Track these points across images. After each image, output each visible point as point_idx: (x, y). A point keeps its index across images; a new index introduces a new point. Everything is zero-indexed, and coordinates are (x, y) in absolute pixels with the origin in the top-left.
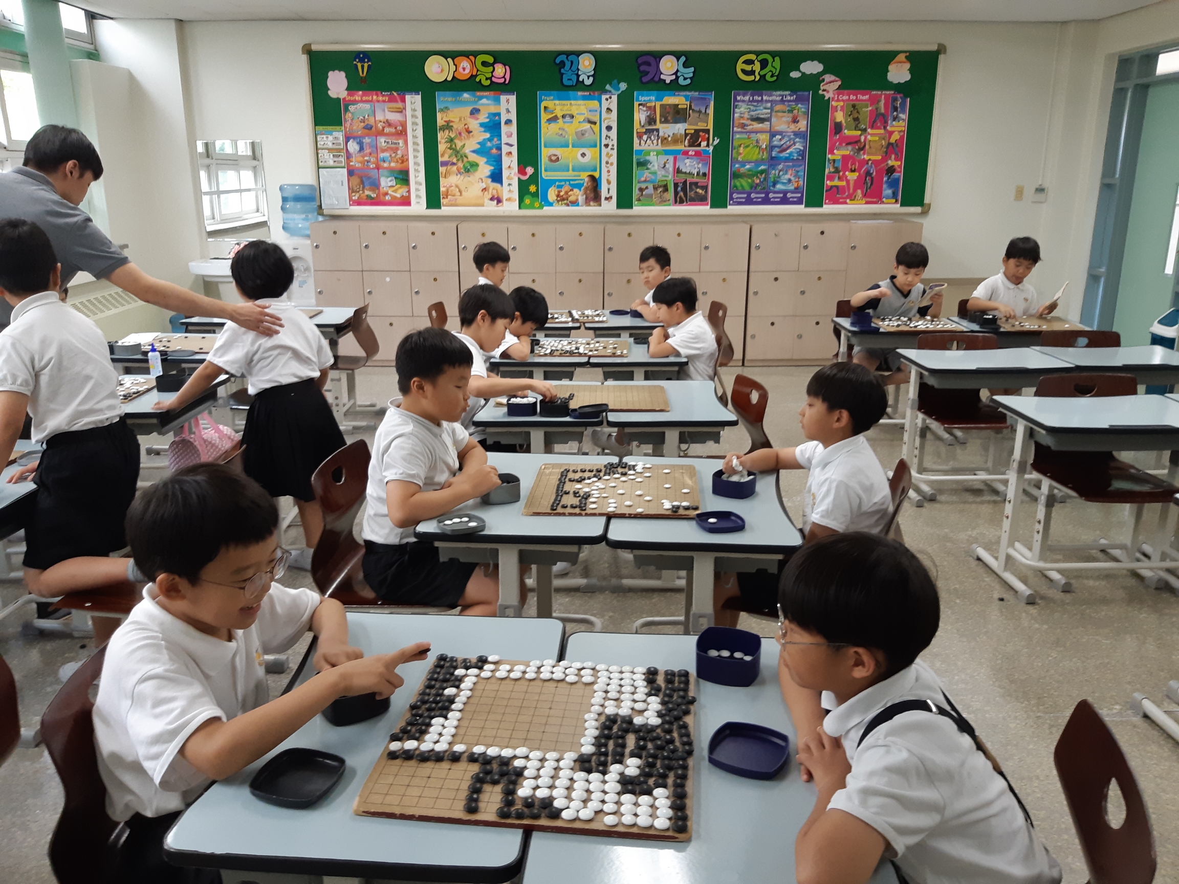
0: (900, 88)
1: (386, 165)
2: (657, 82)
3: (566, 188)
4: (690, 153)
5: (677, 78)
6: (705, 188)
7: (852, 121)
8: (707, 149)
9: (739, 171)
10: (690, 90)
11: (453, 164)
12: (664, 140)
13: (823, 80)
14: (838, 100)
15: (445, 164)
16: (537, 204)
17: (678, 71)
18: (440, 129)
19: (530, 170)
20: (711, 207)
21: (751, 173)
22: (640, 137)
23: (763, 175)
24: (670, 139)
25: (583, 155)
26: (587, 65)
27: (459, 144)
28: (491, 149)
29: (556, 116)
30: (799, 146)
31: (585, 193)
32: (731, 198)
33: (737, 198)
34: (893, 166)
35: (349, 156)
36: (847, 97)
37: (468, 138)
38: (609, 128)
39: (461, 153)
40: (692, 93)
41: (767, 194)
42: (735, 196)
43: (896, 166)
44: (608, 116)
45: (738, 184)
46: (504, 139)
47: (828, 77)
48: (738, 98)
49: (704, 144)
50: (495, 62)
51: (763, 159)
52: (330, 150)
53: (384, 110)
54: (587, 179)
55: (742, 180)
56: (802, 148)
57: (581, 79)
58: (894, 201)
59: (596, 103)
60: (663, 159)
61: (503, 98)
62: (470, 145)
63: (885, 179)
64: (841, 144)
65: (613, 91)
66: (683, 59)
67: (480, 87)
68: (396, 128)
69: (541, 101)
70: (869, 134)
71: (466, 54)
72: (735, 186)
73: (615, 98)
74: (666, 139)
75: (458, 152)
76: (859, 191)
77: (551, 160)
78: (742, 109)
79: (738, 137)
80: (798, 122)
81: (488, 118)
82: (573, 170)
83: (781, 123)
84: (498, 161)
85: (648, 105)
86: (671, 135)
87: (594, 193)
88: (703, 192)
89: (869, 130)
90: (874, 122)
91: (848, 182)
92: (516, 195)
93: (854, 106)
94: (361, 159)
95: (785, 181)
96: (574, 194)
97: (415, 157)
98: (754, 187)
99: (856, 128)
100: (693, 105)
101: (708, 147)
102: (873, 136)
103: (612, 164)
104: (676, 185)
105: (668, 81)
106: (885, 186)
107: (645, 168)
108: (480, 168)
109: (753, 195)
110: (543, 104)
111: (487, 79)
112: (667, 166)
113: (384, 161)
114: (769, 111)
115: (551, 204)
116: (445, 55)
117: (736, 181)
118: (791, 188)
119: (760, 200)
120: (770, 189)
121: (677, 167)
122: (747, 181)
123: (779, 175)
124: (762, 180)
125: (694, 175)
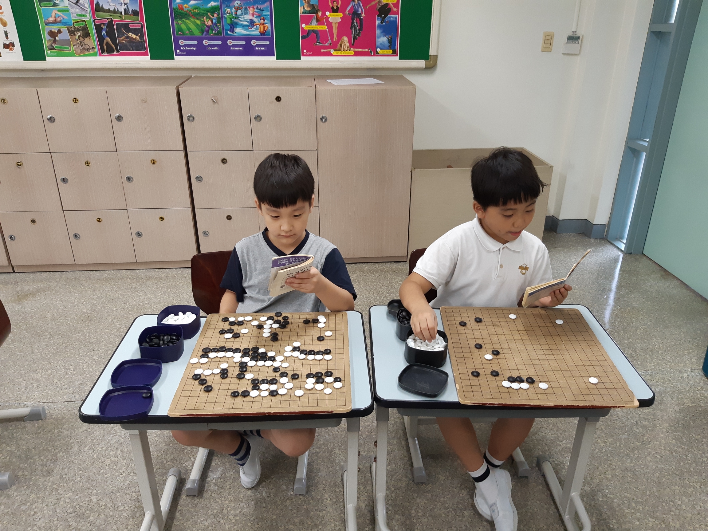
9: (182, 9)
20: (152, 58)
21: (197, 11)
23: (215, 15)
32: (178, 46)
33: (185, 46)
34: (387, 5)
41: (224, 41)
42: (182, 42)
43: (391, 5)
45: (183, 27)
55: (188, 21)
58: (391, 52)
72: (180, 30)
88: (138, 37)
91: (330, 25)
95: (247, 24)
104: (98, 28)
107: (52, 3)
109: (206, 42)
117: (180, 22)
118: (255, 32)
119: (216, 48)
120: (227, 34)
121: (95, 2)
122: (195, 22)
123: (236, 14)
124: (214, 21)
125: (121, 13)
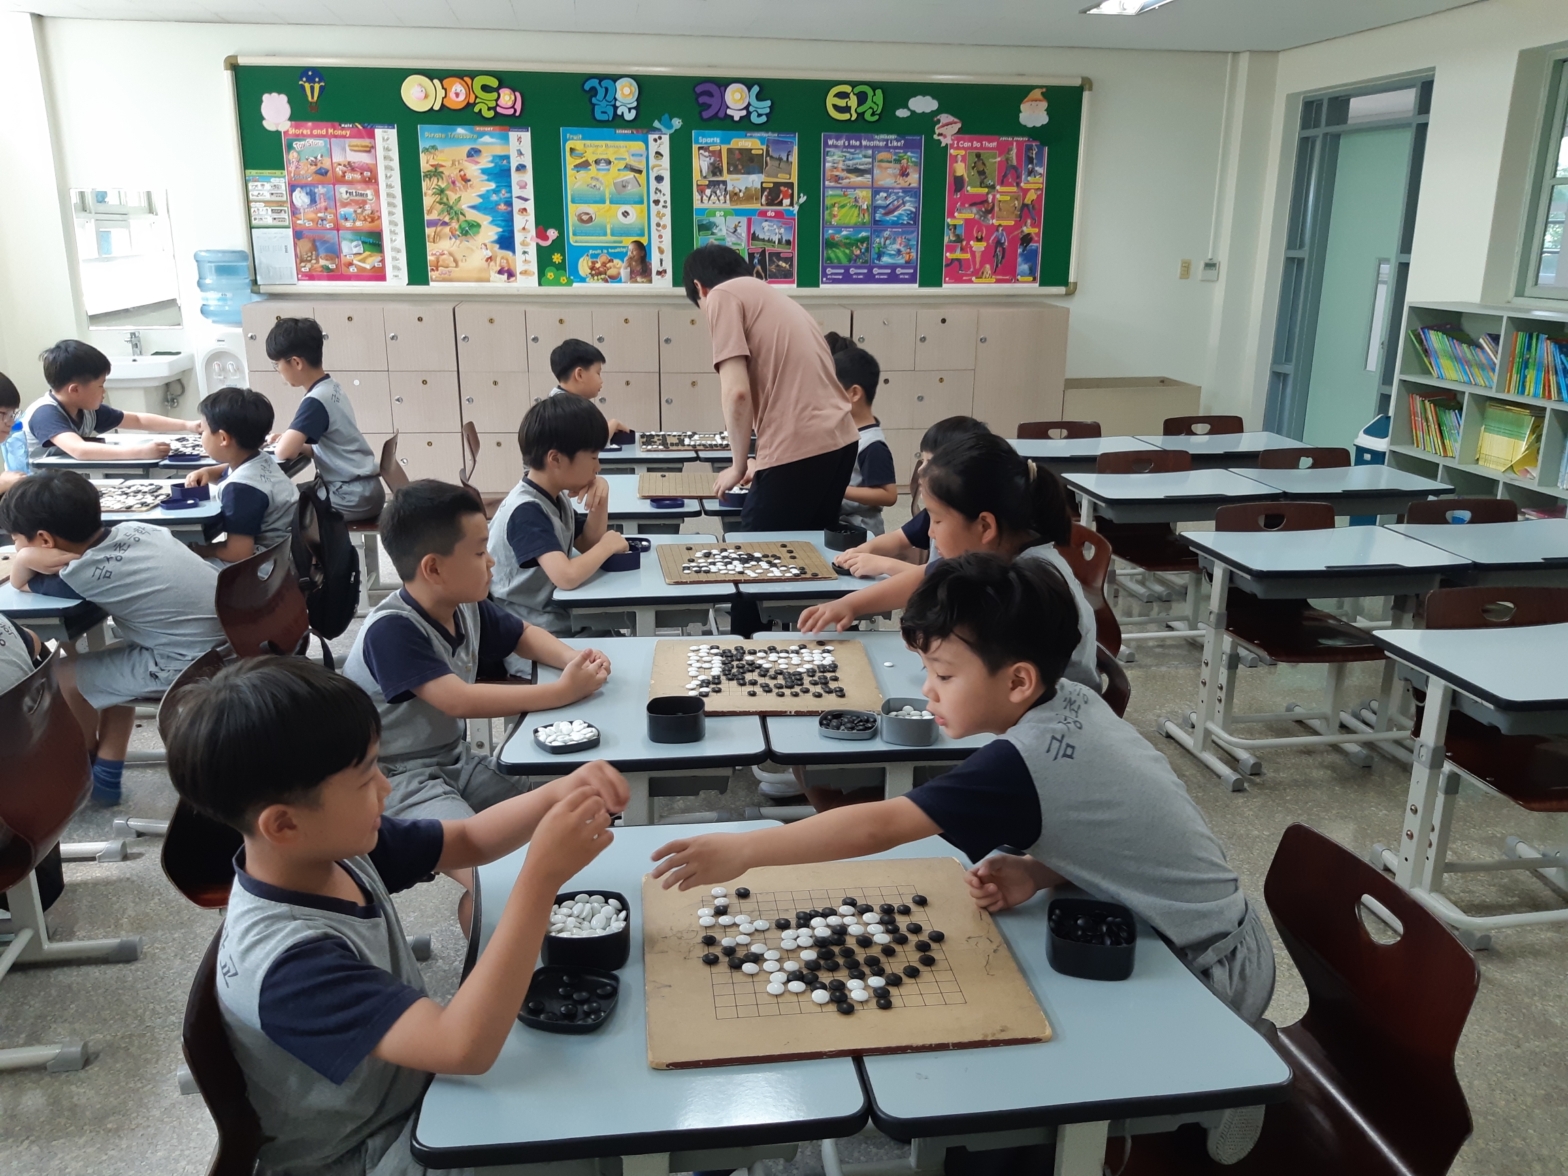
0: (1034, 133)
1: (348, 224)
2: (720, 119)
3: (603, 258)
4: (769, 214)
5: (749, 113)
6: (789, 260)
7: (977, 175)
8: (791, 208)
9: (833, 239)
10: (767, 131)
11: (445, 224)
12: (734, 196)
13: (939, 121)
14: (958, 148)
15: (433, 223)
16: (563, 280)
17: (749, 104)
18: (426, 176)
19: (552, 234)
20: (798, 286)
21: (848, 241)
22: (701, 191)
23: (865, 245)
24: (741, 195)
25: (626, 214)
26: (626, 93)
27: (453, 197)
28: (497, 204)
29: (587, 161)
30: (909, 207)
31: (630, 265)
32: (825, 275)
33: (832, 274)
34: (1029, 234)
35: (294, 211)
36: (970, 144)
37: (466, 188)
38: (659, 179)
39: (455, 208)
40: (770, 134)
41: (870, 269)
42: (829, 271)
43: (1033, 235)
44: (658, 162)
45: (832, 256)
46: (516, 191)
47: (945, 118)
48: (830, 142)
49: (786, 202)
50: (500, 86)
51: (864, 224)
52: (267, 203)
53: (344, 149)
54: (631, 247)
55: (837, 251)
56: (914, 210)
57: (619, 112)
58: (1031, 279)
59: (641, 145)
60: (733, 220)
61: (513, 135)
62: (468, 199)
63: (1020, 251)
64: (963, 205)
65: (663, 129)
66: (756, 89)
67: (480, 120)
68: (361, 174)
69: (566, 141)
70: (998, 192)
71: (460, 75)
72: (829, 259)
73: (666, 139)
74: (736, 194)
75: (451, 208)
76: (988, 266)
77: (581, 221)
78: (835, 157)
79: (831, 195)
80: (908, 175)
81: (492, 162)
82: (612, 235)
83: (886, 176)
84: (508, 220)
85: (711, 149)
86: (743, 189)
87: (641, 265)
88: (788, 266)
89: (998, 187)
90: (1004, 176)
91: (973, 253)
92: (534, 267)
93: (978, 156)
94: (313, 216)
95: (893, 252)
96: (614, 267)
97: (391, 214)
98: (853, 259)
99: (982, 185)
100: (770, 149)
101: (791, 206)
102: (1003, 195)
103: (665, 227)
105: (737, 118)
106: (1019, 260)
107: (710, 232)
108: (482, 230)
109: (852, 271)
110: (569, 145)
111: (489, 109)
112: (739, 230)
113: (346, 219)
114: (870, 160)
115: (583, 280)
116: (430, 74)
117: (830, 252)
118: (901, 260)
119: (861, 277)
120: (874, 262)
121: (752, 232)
122: (844, 251)
123: (885, 244)
124: (863, 250)
125: (775, 242)
